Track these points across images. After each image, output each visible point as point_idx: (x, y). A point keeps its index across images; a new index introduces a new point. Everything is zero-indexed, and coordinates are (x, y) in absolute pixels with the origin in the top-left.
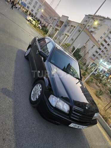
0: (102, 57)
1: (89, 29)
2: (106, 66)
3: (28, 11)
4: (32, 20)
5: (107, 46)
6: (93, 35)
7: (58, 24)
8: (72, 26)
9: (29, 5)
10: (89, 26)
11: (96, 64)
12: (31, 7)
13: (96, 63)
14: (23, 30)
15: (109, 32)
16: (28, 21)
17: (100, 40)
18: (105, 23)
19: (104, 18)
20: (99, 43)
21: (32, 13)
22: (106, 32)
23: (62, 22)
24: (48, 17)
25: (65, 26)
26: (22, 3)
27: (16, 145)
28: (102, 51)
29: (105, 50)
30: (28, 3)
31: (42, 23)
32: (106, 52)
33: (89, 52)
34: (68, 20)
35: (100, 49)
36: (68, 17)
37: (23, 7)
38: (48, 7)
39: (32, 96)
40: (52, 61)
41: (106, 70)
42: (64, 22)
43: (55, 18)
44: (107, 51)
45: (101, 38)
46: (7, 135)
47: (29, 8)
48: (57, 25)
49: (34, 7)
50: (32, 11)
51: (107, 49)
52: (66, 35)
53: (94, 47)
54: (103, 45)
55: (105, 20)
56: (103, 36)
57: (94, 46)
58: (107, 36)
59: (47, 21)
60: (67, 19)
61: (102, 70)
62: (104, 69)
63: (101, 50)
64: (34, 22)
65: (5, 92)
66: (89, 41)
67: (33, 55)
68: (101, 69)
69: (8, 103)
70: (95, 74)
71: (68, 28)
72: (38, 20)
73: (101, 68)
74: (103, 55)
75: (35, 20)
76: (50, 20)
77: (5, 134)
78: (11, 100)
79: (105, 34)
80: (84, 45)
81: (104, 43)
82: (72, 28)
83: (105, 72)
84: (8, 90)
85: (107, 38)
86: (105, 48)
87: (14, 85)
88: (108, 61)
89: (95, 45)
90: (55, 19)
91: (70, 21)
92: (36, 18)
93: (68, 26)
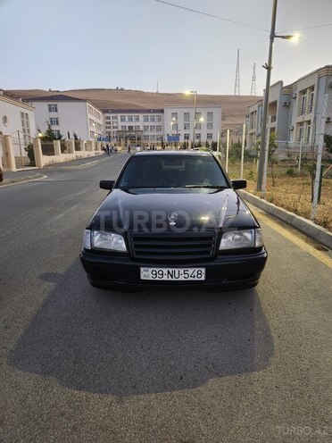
8: (304, 92)
9: (187, 132)
23: (273, 105)
25: (287, 106)
26: (170, 138)
30: (183, 128)
34: (283, 88)
36: (281, 82)
38: (234, 103)
40: (120, 184)
42: (276, 102)
43: (252, 110)
52: (301, 124)
60: (279, 88)
71: (296, 105)
82: (308, 94)
90: (252, 113)
91: (290, 87)
93: (292, 100)
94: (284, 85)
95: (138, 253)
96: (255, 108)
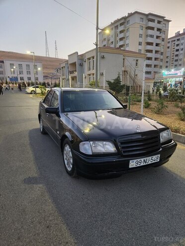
0: (161, 67)
1: (115, 46)
2: (177, 74)
3: (24, 83)
4: (34, 89)
5: (158, 48)
6: (127, 49)
7: (71, 69)
8: (89, 59)
9: (21, 76)
10: (112, 42)
11: (161, 82)
12: (25, 76)
13: (159, 81)
14: (27, 107)
15: (144, 29)
16: (31, 93)
17: (140, 47)
18: (131, 23)
19: (125, 18)
20: (143, 52)
21: (30, 81)
22: (141, 32)
23: (74, 64)
24: (54, 72)
25: (81, 65)
26: (11, 79)
27: (68, 225)
28: (156, 59)
29: (158, 56)
30: (19, 74)
31: (50, 84)
32: (162, 57)
33: (136, 73)
34: (78, 56)
35: (149, 59)
36: (77, 53)
37: (14, 83)
38: (46, 61)
39: (67, 166)
40: (66, 110)
41: (181, 79)
42: (75, 63)
43: (62, 66)
44: (162, 54)
45: (140, 44)
46: (51, 221)
47: (24, 78)
48: (71, 72)
49: (29, 73)
50: (29, 79)
51: (160, 52)
52: (90, 75)
53: (139, 62)
54: (150, 51)
55: (128, 20)
56: (141, 40)
57: (137, 61)
58: (147, 36)
59: (55, 77)
60: (76, 56)
61: (176, 84)
62: (178, 79)
63: (153, 59)
64: (38, 90)
65: (30, 181)
66: (126, 60)
67: (48, 125)
68: (173, 83)
69: (39, 190)
70: (167, 96)
71: (86, 65)
72: (44, 84)
73: (172, 81)
74: (161, 64)
75: (38, 87)
76: (59, 74)
77: (48, 222)
78: (41, 185)
79: (141, 36)
80: (123, 69)
81: (149, 47)
82: (91, 60)
83: (181, 83)
84: (33, 178)
85: (149, 38)
86: (157, 52)
87: (39, 169)
88: (176, 65)
89: (137, 59)
90: (62, 68)
91: (82, 55)
92: (40, 84)
93: (83, 62)
94: (79, 54)
95: (124, 152)
96: (64, 65)
